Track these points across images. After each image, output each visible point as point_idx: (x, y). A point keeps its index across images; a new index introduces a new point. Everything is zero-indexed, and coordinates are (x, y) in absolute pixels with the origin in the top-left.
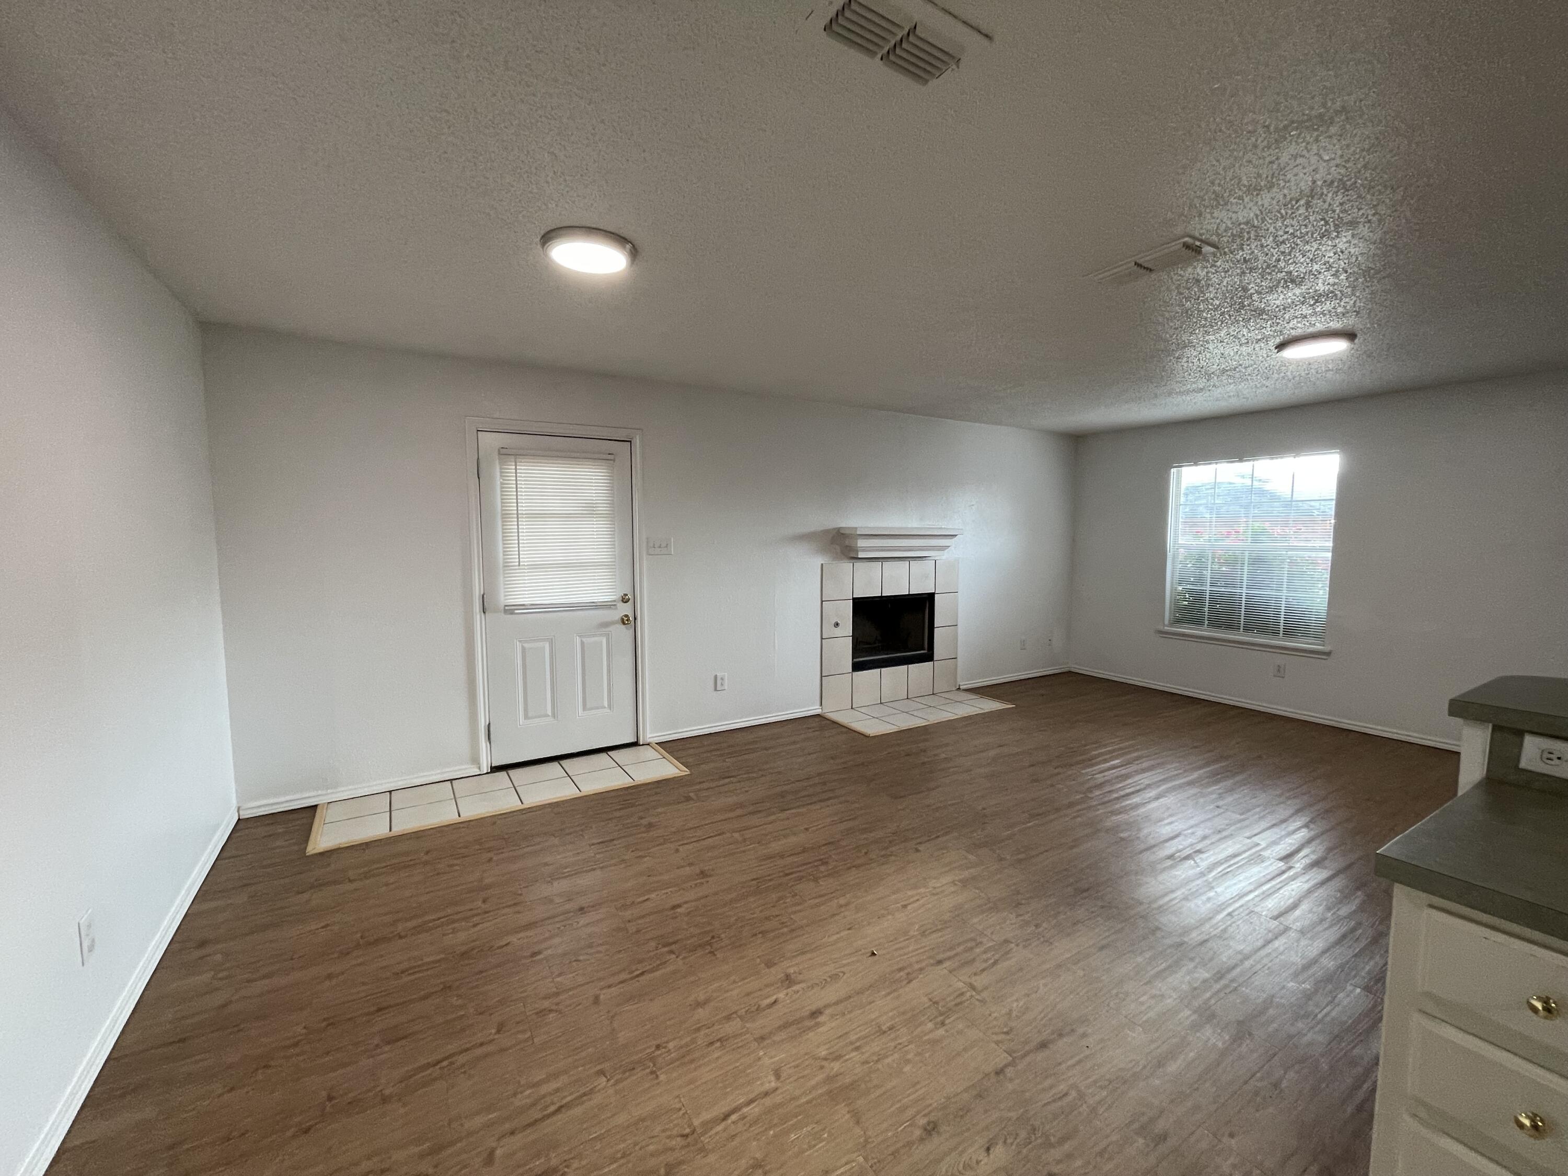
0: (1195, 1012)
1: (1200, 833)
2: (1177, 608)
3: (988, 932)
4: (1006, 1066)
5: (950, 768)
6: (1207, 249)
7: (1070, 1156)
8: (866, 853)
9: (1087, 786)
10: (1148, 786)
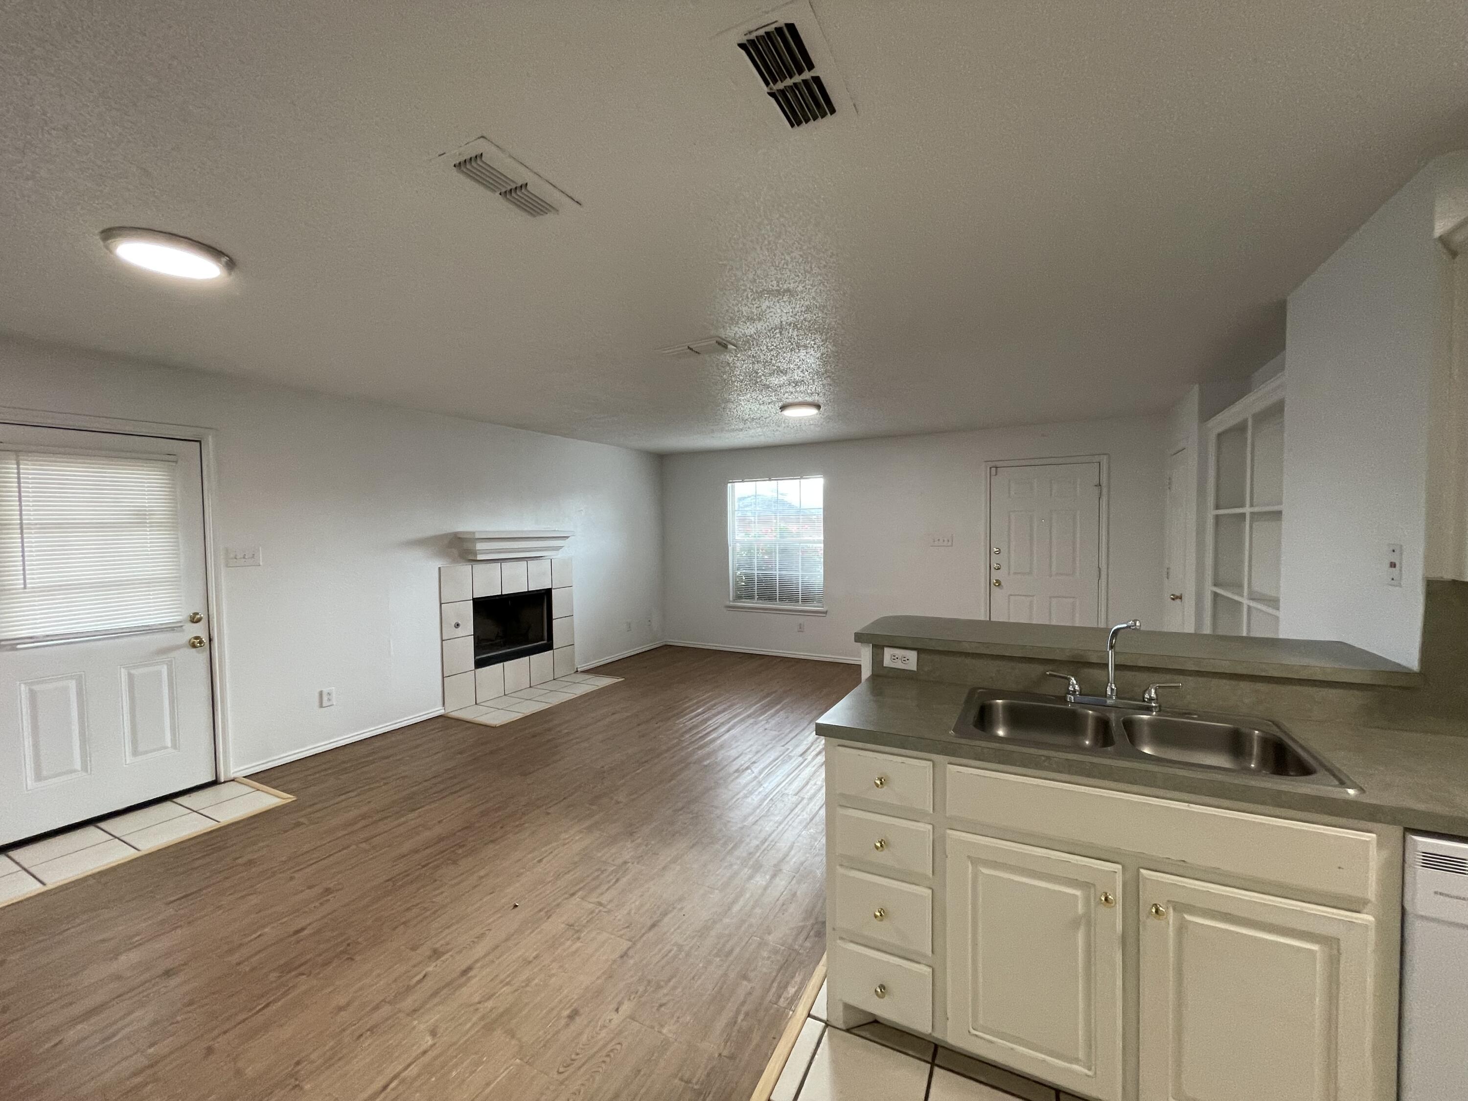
0: (750, 868)
1: (754, 748)
2: (738, 588)
3: (610, 861)
4: (629, 948)
5: (572, 740)
6: (730, 347)
7: (674, 988)
8: (502, 827)
9: (681, 732)
10: (723, 724)
